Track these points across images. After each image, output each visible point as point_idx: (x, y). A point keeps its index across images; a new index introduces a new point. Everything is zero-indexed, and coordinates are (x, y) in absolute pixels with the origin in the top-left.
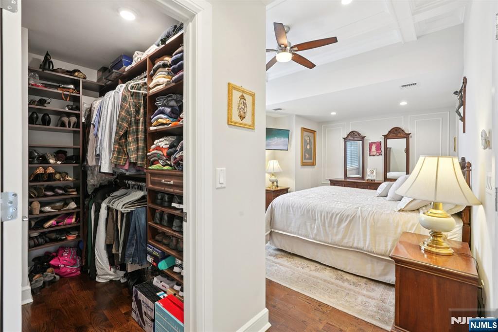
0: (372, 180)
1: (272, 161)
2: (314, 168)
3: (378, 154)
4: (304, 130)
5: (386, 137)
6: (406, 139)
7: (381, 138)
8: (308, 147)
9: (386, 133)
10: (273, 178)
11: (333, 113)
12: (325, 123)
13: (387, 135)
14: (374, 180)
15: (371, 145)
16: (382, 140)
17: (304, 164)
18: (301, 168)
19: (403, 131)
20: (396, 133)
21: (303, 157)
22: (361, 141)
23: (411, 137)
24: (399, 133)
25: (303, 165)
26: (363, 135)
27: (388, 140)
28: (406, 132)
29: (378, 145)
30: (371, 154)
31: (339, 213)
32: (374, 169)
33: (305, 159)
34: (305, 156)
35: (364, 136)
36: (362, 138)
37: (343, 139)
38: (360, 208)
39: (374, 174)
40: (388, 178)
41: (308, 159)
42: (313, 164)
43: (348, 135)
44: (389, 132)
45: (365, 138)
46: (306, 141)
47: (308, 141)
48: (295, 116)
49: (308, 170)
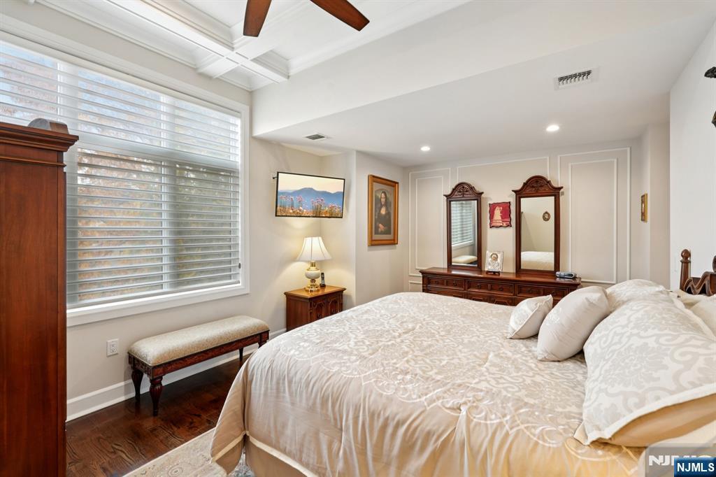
0: (494, 272)
1: (309, 240)
2: (395, 248)
3: (505, 225)
4: (374, 179)
5: (520, 194)
6: (553, 197)
7: (510, 196)
8: (383, 211)
9: (519, 186)
10: (314, 271)
11: (425, 149)
12: (415, 169)
13: (520, 190)
14: (499, 272)
15: (493, 207)
16: (512, 199)
17: (373, 243)
18: (369, 250)
19: (549, 182)
20: (537, 186)
21: (373, 230)
22: (476, 201)
23: (563, 193)
24: (541, 186)
25: (372, 245)
26: (478, 189)
27: (522, 199)
28: (555, 185)
29: (506, 208)
30: (493, 224)
31: (404, 422)
32: (499, 252)
33: (377, 233)
34: (377, 228)
35: (481, 191)
36: (478, 196)
37: (445, 198)
38: (464, 412)
39: (499, 260)
40: (522, 268)
41: (382, 233)
42: (393, 242)
43: (454, 190)
44: (525, 184)
45: (483, 195)
46: (378, 200)
47: (383, 200)
48: (355, 153)
49: (383, 253)
